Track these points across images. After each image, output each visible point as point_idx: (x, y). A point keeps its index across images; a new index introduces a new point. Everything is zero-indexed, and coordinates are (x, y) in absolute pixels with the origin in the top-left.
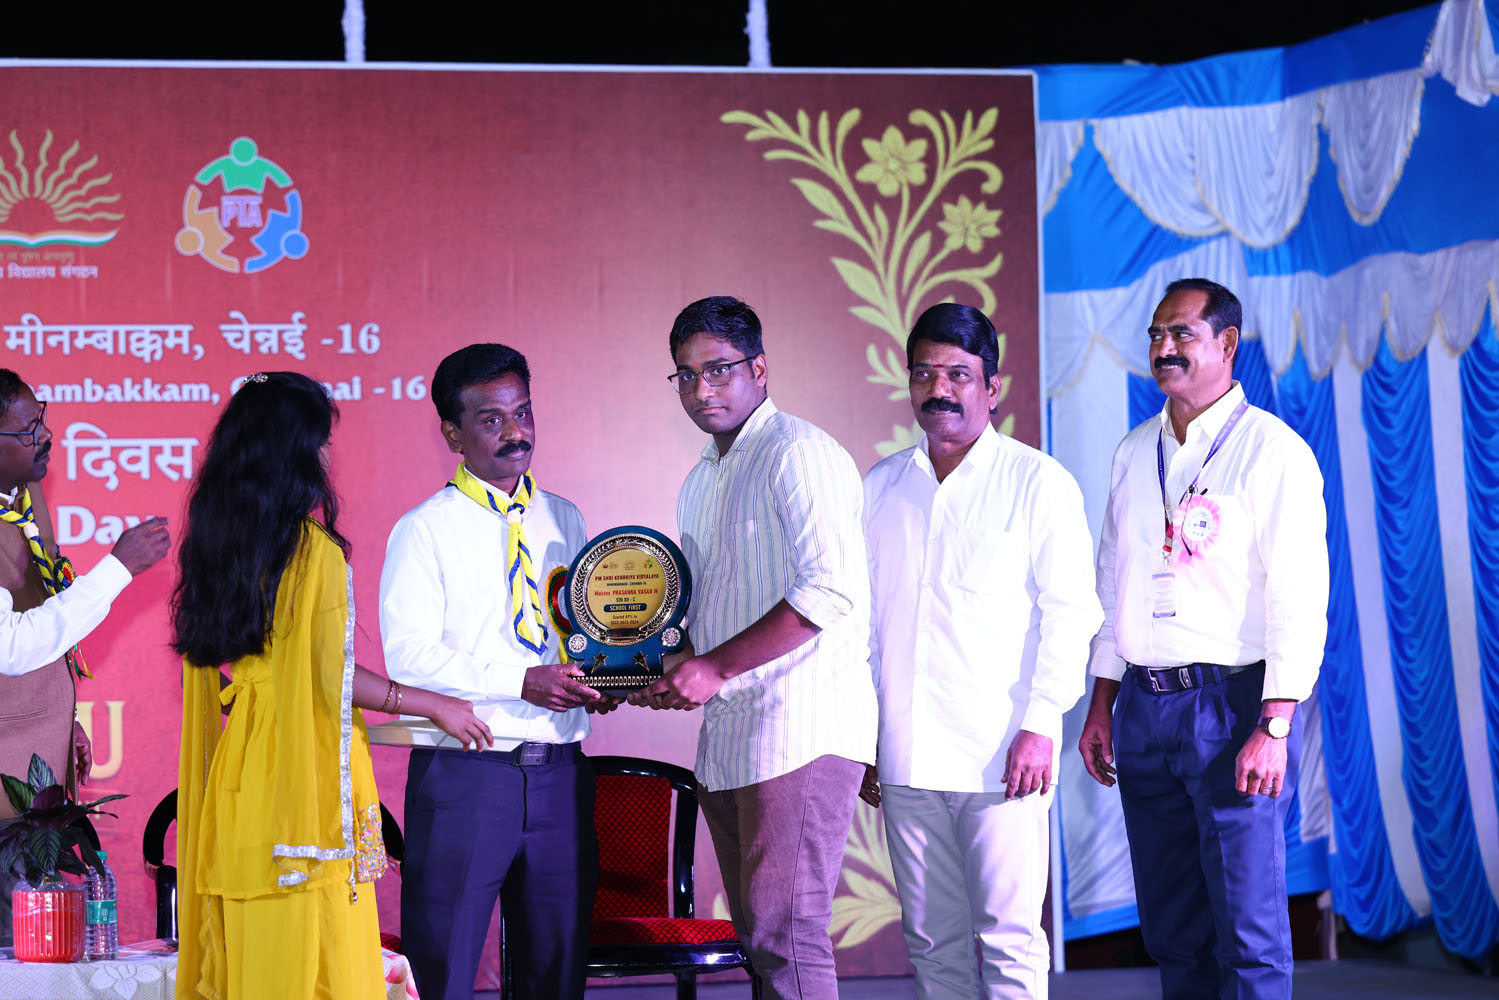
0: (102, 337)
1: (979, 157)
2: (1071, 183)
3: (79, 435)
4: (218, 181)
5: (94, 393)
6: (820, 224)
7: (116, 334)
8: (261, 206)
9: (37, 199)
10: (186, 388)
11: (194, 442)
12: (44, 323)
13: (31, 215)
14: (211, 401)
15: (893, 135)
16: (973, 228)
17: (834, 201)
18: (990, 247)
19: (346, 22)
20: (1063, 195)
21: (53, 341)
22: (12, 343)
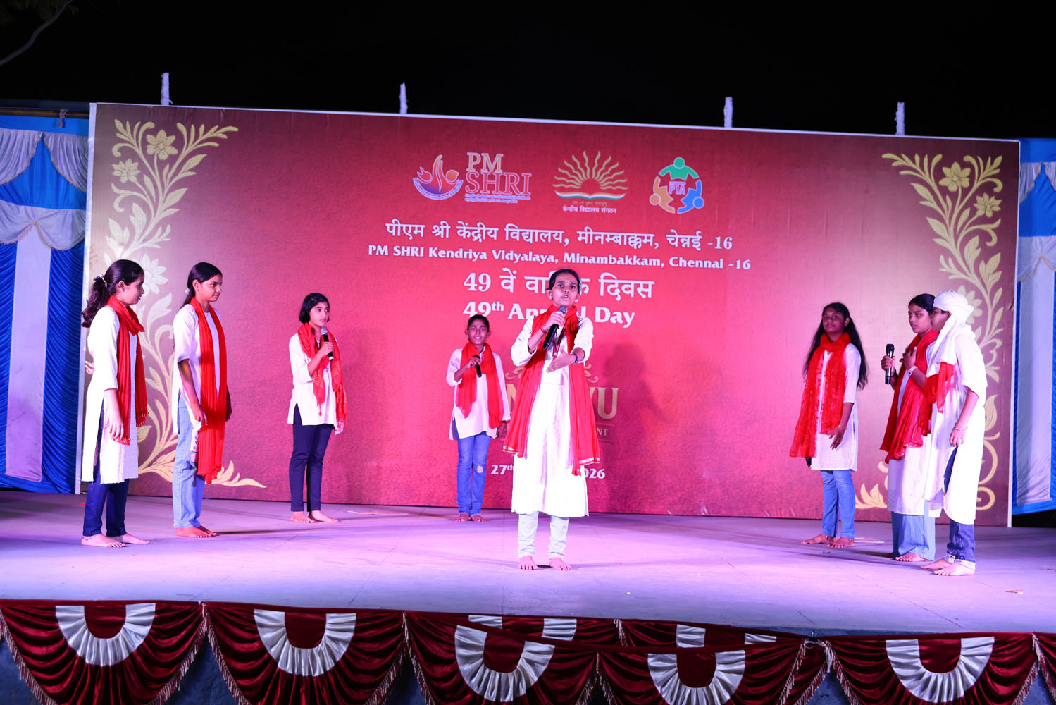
0: (617, 238)
1: (993, 176)
2: (1034, 189)
3: (605, 278)
4: (668, 174)
5: (613, 261)
6: (922, 203)
7: (623, 237)
8: (685, 186)
9: (593, 180)
10: (651, 260)
11: (653, 283)
12: (593, 231)
13: (590, 186)
14: (661, 266)
15: (956, 166)
16: (989, 207)
17: (929, 193)
18: (996, 215)
19: (725, 110)
20: (1030, 195)
21: (597, 238)
22: (580, 239)
